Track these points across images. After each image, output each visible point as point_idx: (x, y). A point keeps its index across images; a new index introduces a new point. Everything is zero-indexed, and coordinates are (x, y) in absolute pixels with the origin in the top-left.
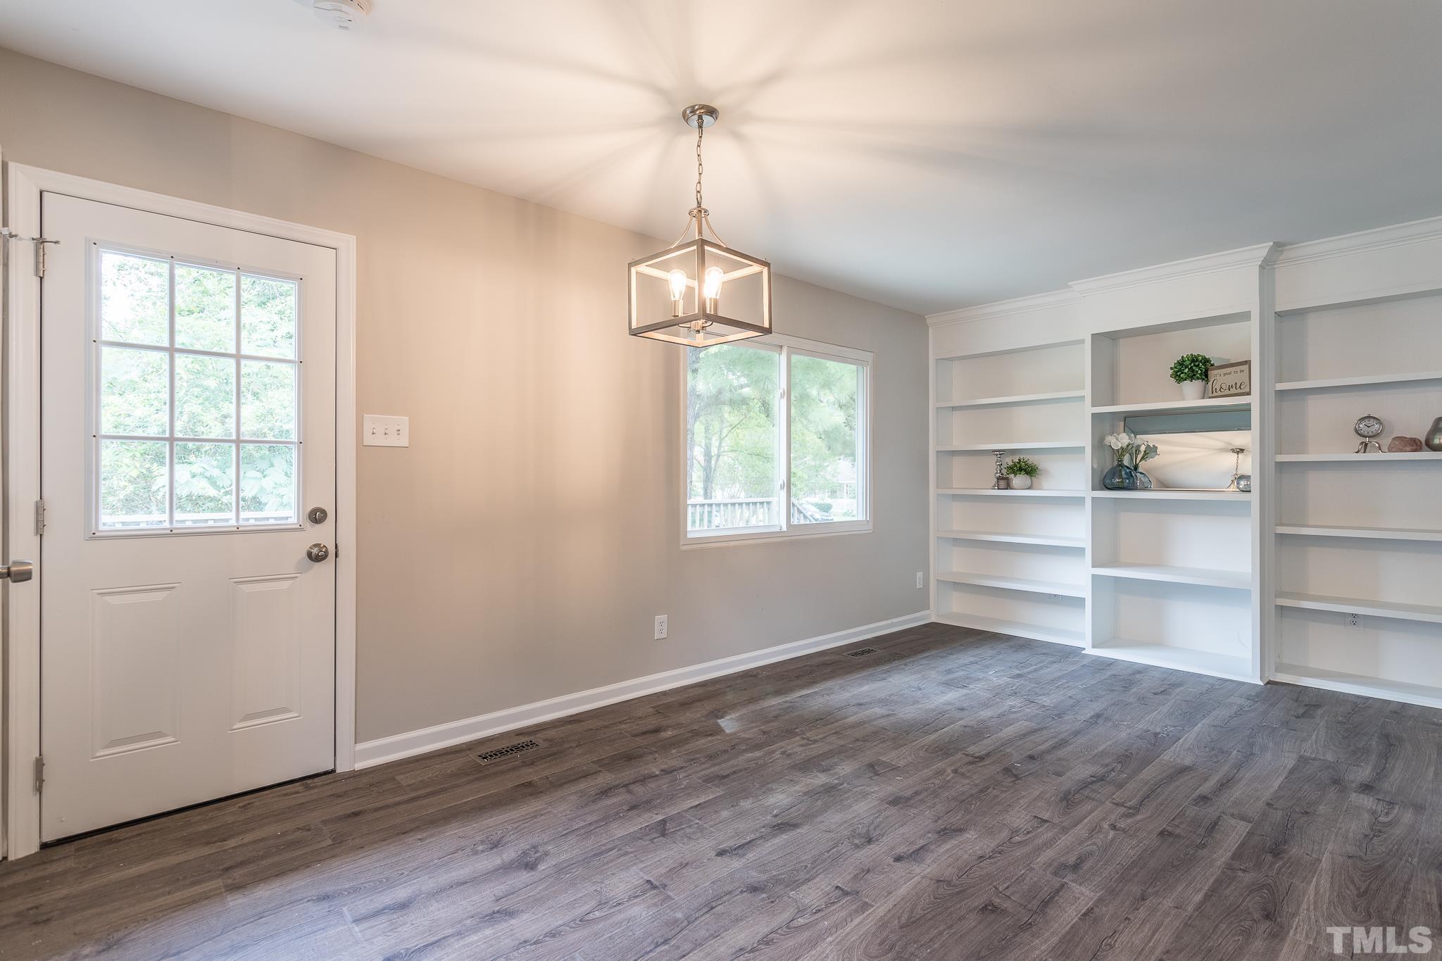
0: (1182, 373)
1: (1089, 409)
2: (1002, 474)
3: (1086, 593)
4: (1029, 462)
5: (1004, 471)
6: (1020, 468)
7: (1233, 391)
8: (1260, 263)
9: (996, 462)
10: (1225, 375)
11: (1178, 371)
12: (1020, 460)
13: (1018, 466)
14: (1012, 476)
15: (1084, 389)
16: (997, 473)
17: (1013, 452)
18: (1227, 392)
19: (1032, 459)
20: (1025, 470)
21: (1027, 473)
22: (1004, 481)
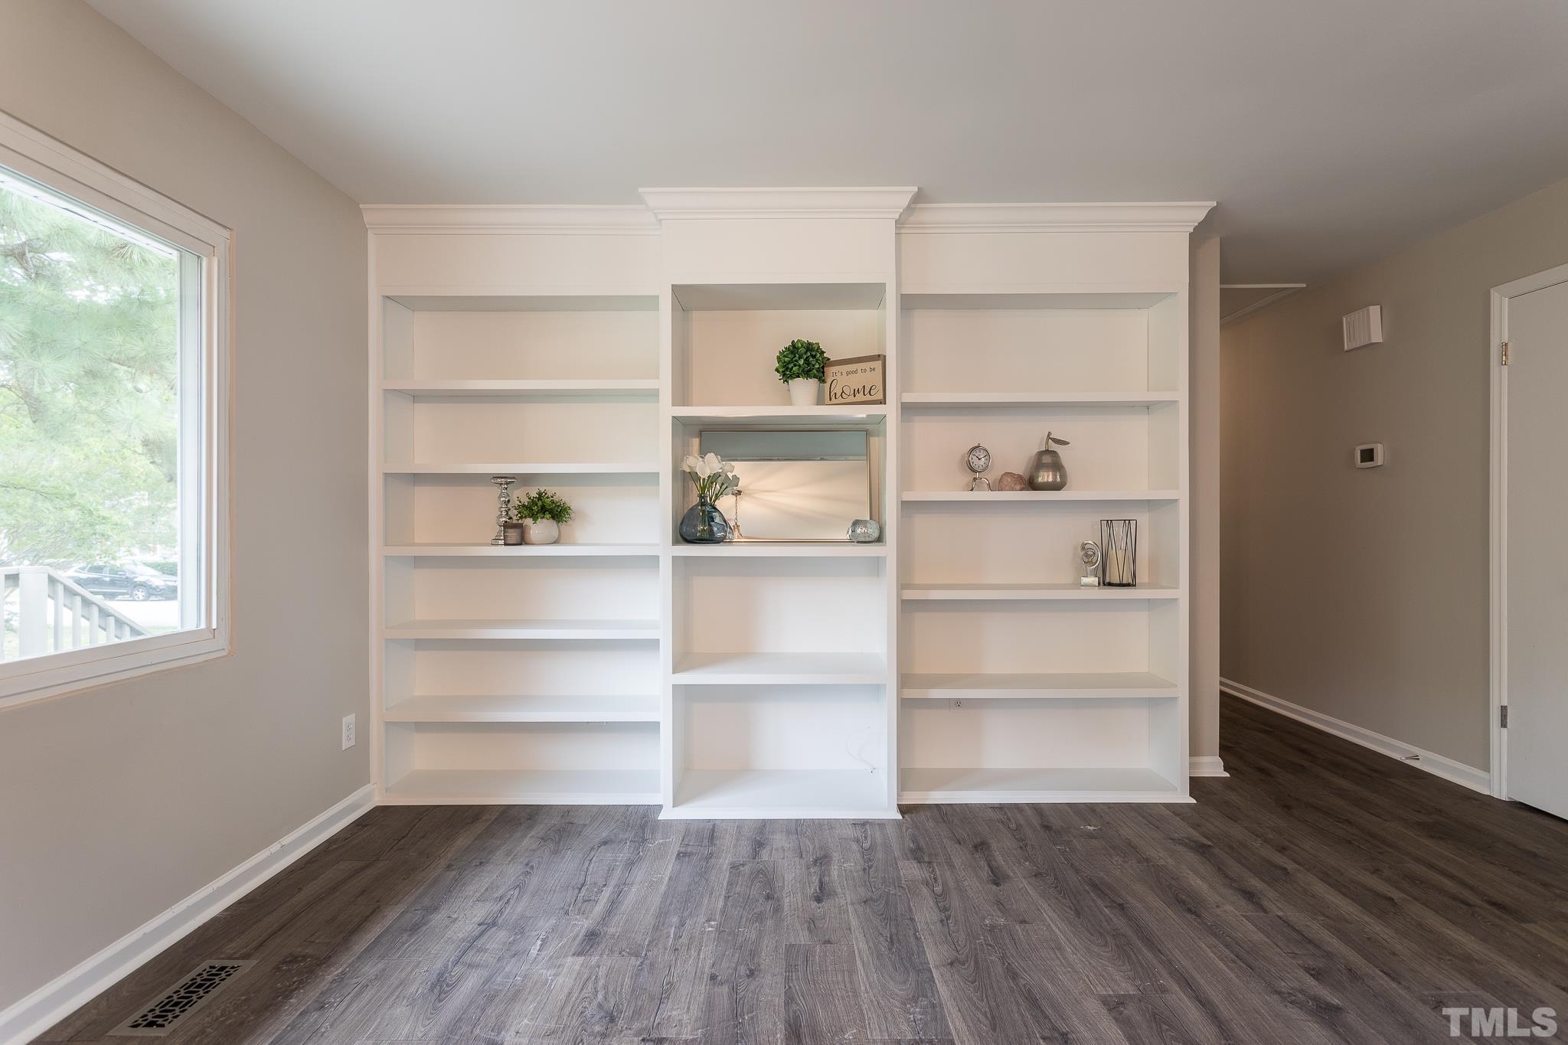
0: (795, 365)
1: (667, 410)
2: (510, 518)
3: (664, 714)
4: (555, 499)
5: (513, 512)
6: (543, 507)
7: (860, 397)
8: (897, 216)
9: (500, 497)
10: (848, 373)
11: (789, 363)
12: (540, 494)
13: (540, 503)
14: (528, 521)
15: (657, 377)
16: (501, 516)
17: (526, 479)
18: (852, 399)
19: (561, 493)
20: (551, 512)
21: (553, 518)
22: (514, 531)
